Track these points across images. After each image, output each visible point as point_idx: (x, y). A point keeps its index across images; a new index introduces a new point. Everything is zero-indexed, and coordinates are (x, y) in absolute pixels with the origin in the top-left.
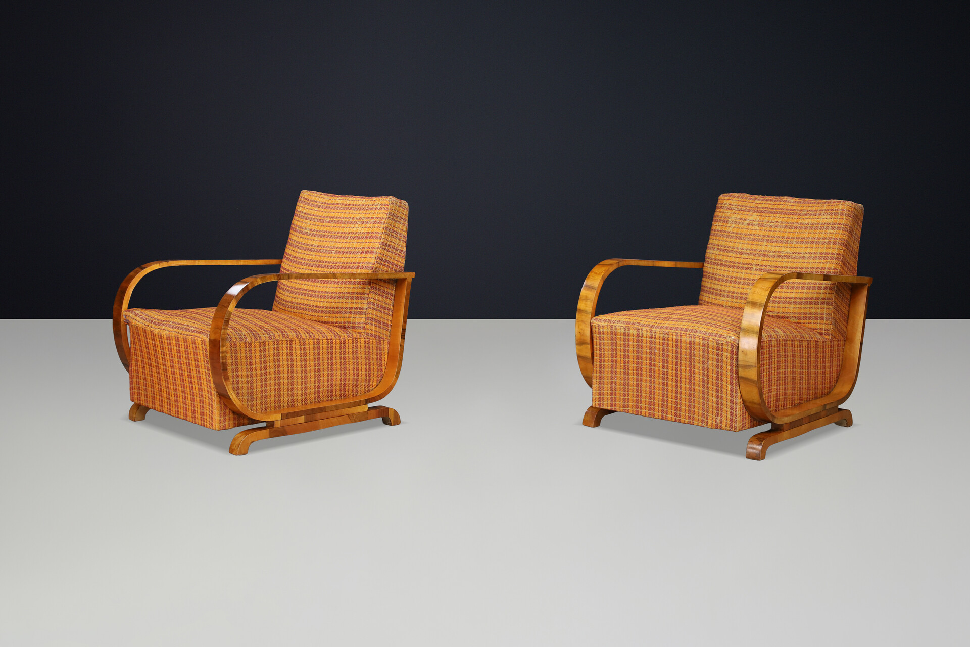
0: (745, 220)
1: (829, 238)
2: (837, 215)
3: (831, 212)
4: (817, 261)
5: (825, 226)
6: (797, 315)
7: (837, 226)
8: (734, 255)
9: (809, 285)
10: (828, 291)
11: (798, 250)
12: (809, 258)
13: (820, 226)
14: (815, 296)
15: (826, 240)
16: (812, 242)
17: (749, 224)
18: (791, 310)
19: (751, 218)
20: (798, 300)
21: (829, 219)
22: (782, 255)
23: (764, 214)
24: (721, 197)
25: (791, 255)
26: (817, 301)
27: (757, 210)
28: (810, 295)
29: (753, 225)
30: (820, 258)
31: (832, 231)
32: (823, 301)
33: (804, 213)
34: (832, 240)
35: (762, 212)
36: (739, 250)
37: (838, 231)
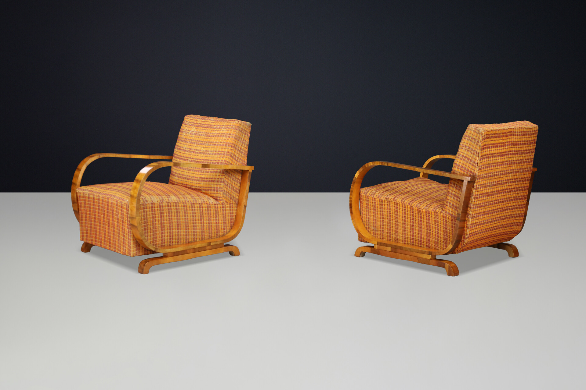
0: (190, 131)
1: (224, 142)
2: (229, 129)
3: (227, 127)
4: (216, 156)
5: (223, 135)
6: (204, 188)
7: (228, 135)
8: (182, 152)
9: (211, 170)
10: (221, 174)
11: (208, 149)
12: (212, 154)
13: (220, 135)
14: (214, 177)
15: (222, 144)
16: (215, 145)
17: (191, 134)
18: (202, 185)
19: (192, 130)
20: (205, 179)
21: (224, 131)
22: (201, 152)
23: (198, 128)
24: (186, 117)
25: (205, 152)
26: (215, 180)
27: (197, 125)
28: (211, 177)
29: (192, 134)
30: (218, 155)
31: (225, 138)
32: (218, 180)
33: (215, 127)
34: (225, 144)
35: (198, 126)
36: (185, 149)
37: (228, 138)
